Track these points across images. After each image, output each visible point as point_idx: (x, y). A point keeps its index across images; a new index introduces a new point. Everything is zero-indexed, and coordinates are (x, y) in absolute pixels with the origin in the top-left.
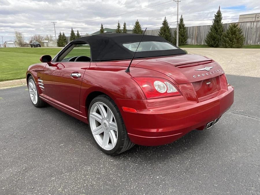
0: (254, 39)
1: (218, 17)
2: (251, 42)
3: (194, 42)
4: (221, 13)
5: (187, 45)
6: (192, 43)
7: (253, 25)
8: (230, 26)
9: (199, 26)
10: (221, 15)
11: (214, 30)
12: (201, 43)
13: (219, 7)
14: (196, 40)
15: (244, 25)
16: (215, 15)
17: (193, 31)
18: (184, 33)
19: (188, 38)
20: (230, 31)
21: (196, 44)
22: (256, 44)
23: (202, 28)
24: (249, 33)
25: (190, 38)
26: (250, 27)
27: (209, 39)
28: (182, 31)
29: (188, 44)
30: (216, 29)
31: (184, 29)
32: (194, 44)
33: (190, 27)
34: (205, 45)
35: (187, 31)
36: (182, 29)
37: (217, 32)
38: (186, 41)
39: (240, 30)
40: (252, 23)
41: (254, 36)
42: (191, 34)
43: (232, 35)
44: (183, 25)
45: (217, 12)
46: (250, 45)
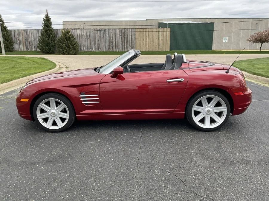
0: (86, 46)
1: (47, 21)
2: (84, 48)
3: (22, 48)
4: (50, 17)
5: (14, 51)
6: (20, 49)
7: (83, 32)
8: (62, 32)
9: (26, 30)
10: (50, 20)
11: (46, 35)
12: (32, 48)
13: (47, 11)
14: (25, 46)
15: (74, 31)
16: (44, 19)
17: (19, 35)
18: (8, 37)
19: (14, 43)
20: (64, 38)
21: (25, 50)
22: (89, 51)
23: (30, 32)
24: (81, 40)
25: (17, 43)
26: (80, 34)
27: (42, 44)
28: (6, 35)
29: (16, 50)
30: (47, 34)
31: (7, 32)
32: (23, 50)
33: (15, 31)
34: (37, 51)
35: (11, 35)
36: (5, 32)
37: (49, 37)
38: (12, 47)
39: (73, 37)
40: (82, 31)
41: (86, 43)
42: (18, 39)
43: (67, 42)
44: (5, 28)
45: (45, 16)
46: (84, 51)
